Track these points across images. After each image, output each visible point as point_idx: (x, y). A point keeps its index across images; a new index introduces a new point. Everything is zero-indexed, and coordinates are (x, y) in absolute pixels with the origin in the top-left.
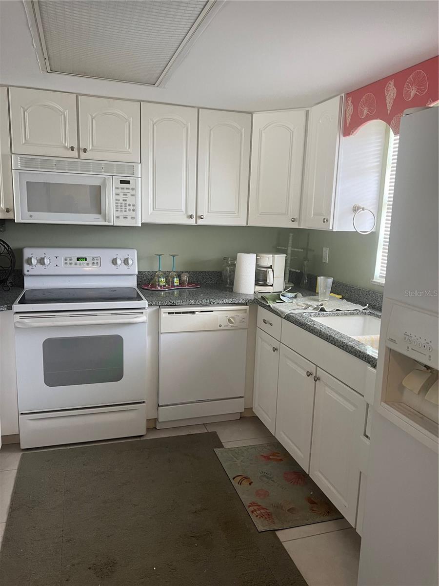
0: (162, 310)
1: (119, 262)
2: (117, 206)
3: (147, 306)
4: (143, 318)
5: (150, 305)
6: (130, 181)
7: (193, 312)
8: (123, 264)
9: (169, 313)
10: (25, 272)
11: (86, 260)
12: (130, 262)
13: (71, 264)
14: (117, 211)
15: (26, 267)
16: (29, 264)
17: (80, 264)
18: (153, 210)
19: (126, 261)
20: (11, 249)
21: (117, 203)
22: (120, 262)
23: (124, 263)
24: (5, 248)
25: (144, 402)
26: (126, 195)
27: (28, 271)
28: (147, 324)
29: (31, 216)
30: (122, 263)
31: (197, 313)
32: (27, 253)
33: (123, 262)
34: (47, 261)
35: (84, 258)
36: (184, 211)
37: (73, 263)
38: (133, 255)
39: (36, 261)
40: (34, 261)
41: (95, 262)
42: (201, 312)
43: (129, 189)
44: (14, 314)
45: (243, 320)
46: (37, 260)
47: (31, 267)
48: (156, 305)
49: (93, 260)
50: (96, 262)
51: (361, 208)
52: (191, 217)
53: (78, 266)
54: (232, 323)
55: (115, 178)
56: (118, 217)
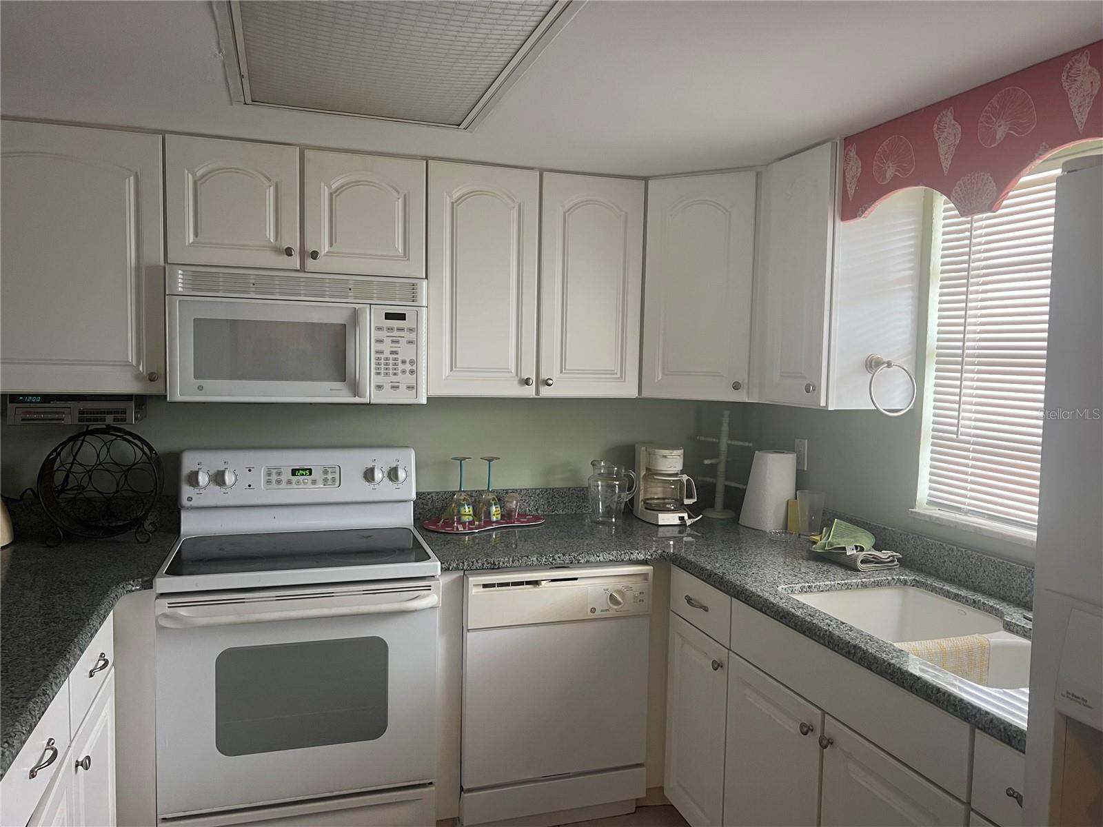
0: (470, 579)
1: (378, 475)
2: (378, 364)
3: (439, 573)
4: (432, 599)
5: (445, 570)
6: (405, 314)
7: (536, 583)
8: (386, 480)
9: (485, 586)
10: (185, 502)
11: (310, 474)
12: (402, 474)
13: (279, 482)
14: (378, 374)
15: (186, 491)
16: (192, 485)
17: (298, 482)
18: (452, 370)
19: (393, 474)
20: (156, 453)
21: (378, 359)
22: (380, 476)
23: (389, 476)
24: (144, 453)
25: (431, 783)
26: (398, 342)
27: (190, 499)
28: (438, 610)
29: (200, 388)
30: (383, 477)
31: (543, 583)
32: (190, 462)
33: (386, 475)
34: (229, 478)
35: (306, 470)
36: (513, 370)
37: (284, 481)
38: (407, 461)
39: (207, 479)
40: (203, 479)
41: (330, 476)
42: (553, 580)
43: (402, 330)
44: (157, 598)
45: (641, 597)
46: (210, 476)
47: (197, 491)
48: (457, 569)
49: (326, 472)
50: (332, 477)
51: (883, 363)
52: (526, 382)
53: (294, 486)
54: (617, 603)
55: (375, 309)
56: (379, 387)
